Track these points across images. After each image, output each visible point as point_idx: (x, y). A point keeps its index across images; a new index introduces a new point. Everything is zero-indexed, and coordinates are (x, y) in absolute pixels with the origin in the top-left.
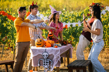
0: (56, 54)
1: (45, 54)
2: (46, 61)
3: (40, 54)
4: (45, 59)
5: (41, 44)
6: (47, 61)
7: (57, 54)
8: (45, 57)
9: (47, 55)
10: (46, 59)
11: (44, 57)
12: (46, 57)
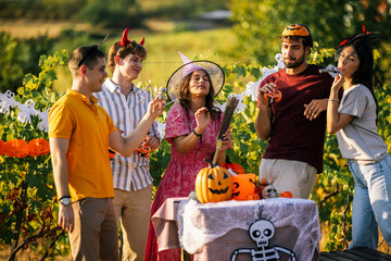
0: (307, 222)
1: (261, 226)
2: (267, 255)
3: (237, 226)
4: (263, 246)
5: (227, 189)
6: (273, 253)
7: (310, 223)
8: (262, 239)
9: (270, 231)
10: (266, 248)
11: (258, 240)
12: (266, 239)
